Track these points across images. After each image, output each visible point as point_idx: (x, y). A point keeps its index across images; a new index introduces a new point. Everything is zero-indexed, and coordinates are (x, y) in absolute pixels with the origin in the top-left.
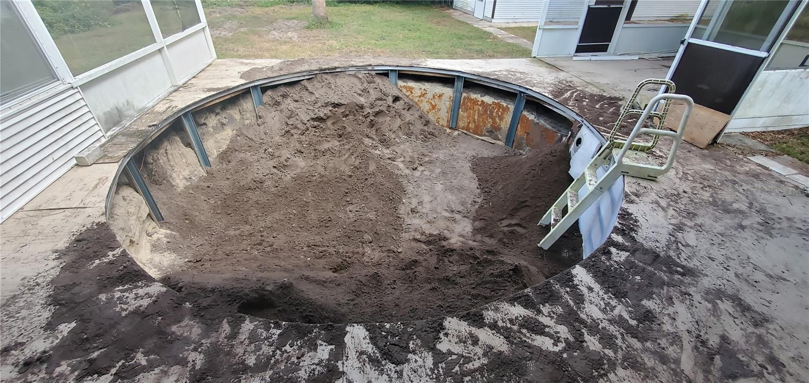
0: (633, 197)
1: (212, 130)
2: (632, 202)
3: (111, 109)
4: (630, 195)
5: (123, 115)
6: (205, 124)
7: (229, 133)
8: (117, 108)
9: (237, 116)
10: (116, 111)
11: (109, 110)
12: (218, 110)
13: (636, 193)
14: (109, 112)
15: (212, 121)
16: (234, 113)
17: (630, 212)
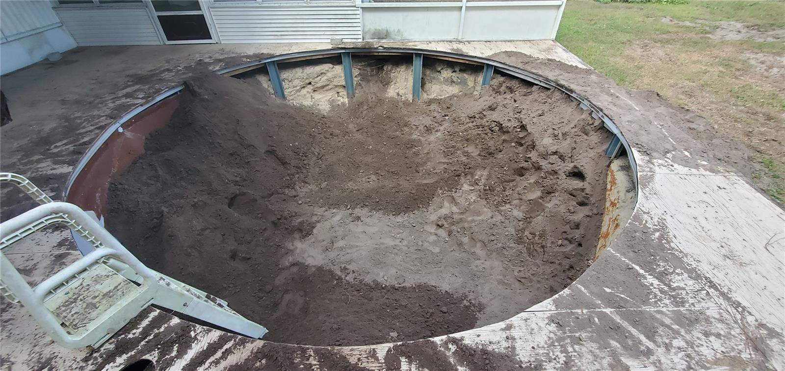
0: (63, 250)
1: (442, 80)
2: (60, 244)
3: (382, 29)
4: (68, 249)
5: (390, 36)
6: (439, 72)
7: (454, 90)
8: (387, 31)
9: (471, 84)
10: (385, 31)
11: (380, 29)
12: (457, 69)
13: (63, 258)
14: (379, 30)
15: (447, 73)
16: (469, 79)
17: (56, 233)
